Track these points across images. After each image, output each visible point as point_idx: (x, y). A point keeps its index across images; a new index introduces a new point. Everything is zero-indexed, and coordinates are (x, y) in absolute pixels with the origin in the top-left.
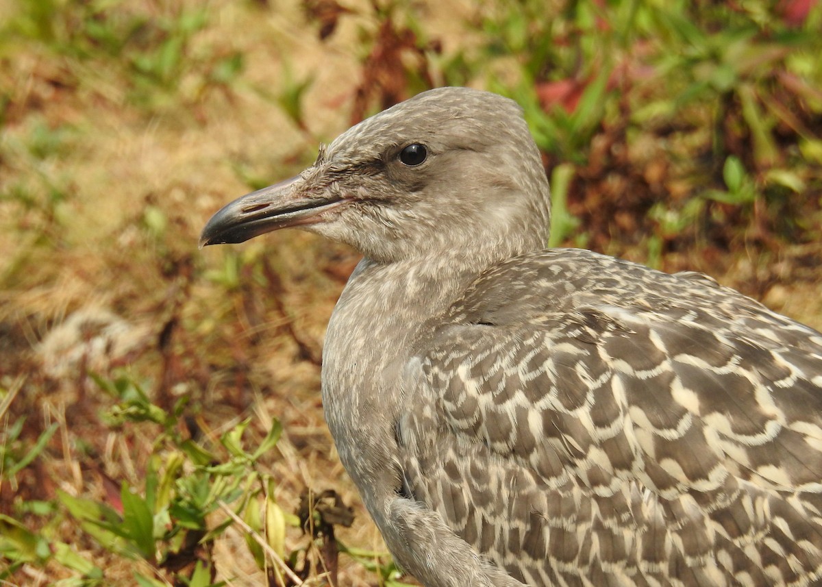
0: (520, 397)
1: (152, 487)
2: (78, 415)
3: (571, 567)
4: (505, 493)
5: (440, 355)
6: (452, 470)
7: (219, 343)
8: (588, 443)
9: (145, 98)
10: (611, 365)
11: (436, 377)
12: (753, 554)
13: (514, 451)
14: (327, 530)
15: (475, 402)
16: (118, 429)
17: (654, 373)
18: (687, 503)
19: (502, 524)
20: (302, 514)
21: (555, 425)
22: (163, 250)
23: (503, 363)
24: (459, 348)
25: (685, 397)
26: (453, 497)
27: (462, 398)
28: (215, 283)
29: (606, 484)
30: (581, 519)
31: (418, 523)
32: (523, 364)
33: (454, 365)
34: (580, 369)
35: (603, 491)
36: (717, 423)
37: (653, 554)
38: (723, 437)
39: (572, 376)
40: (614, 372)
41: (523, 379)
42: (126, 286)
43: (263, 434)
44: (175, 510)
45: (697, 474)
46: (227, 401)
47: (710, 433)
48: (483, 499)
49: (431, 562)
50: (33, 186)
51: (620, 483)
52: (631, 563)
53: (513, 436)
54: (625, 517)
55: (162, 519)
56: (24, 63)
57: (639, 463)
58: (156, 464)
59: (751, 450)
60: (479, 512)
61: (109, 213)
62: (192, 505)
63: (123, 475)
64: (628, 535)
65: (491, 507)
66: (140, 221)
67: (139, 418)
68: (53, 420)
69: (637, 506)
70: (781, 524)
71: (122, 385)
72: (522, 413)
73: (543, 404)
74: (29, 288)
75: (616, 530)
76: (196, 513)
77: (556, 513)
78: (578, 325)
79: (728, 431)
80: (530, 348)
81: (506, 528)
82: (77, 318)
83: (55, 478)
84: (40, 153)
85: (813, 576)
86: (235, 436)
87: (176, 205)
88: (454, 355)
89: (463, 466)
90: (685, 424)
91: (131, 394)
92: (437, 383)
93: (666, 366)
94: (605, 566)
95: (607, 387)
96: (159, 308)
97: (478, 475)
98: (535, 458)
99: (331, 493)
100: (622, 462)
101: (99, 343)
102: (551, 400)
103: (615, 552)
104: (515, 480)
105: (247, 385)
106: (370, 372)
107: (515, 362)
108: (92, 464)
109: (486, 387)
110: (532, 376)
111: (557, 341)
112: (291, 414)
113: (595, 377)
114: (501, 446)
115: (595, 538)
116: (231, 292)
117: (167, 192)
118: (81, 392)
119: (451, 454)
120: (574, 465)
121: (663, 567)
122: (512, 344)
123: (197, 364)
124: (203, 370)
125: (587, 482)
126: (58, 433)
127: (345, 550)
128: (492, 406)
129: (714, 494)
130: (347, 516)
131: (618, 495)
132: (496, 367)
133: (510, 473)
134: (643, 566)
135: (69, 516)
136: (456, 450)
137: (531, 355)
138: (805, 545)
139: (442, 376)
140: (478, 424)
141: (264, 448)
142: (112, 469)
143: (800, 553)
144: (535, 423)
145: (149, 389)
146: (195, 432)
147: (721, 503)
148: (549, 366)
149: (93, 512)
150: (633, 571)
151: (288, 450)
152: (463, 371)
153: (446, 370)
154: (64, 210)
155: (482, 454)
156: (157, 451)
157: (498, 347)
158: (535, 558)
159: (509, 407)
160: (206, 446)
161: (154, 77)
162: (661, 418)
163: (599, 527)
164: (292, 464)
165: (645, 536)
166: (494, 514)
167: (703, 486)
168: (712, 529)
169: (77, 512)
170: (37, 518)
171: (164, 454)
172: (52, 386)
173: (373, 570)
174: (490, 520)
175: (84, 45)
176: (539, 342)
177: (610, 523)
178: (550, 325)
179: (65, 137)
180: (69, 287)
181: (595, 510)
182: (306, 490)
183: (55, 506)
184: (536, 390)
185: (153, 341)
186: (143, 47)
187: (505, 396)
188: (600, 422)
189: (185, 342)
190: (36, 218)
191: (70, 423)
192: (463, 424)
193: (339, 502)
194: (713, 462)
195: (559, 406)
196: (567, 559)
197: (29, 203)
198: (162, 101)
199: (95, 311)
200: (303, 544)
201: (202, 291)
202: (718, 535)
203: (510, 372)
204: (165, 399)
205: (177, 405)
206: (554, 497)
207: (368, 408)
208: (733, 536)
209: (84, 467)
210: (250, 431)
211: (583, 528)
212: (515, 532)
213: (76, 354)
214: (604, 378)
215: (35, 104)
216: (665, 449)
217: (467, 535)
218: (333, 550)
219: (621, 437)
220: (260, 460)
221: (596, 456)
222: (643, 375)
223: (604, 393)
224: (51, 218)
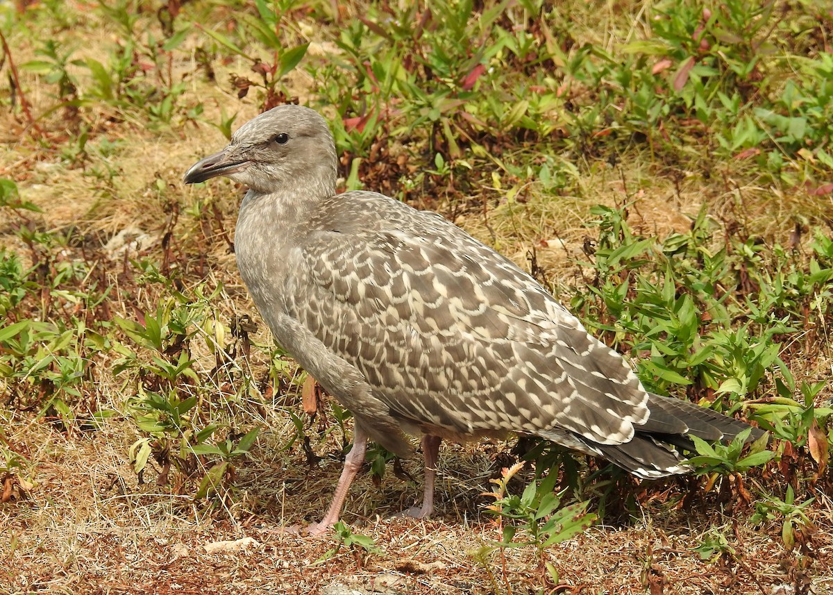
0: (353, 275)
1: (160, 314)
2: (124, 279)
3: (370, 363)
4: (340, 321)
5: (312, 249)
6: (313, 306)
7: (192, 244)
8: (388, 303)
9: (155, 127)
10: (402, 266)
11: (310, 259)
12: (464, 372)
13: (347, 300)
14: (244, 334)
15: (330, 273)
16: (144, 286)
17: (424, 273)
18: (434, 340)
19: (337, 335)
20: (233, 327)
21: (371, 292)
22: (164, 199)
23: (345, 255)
24: (321, 245)
25: (440, 288)
26: (312, 319)
27: (323, 270)
28: (189, 214)
29: (395, 325)
30: (378, 341)
31: (297, 328)
32: (356, 258)
33: (319, 253)
34: (386, 266)
35: (392, 328)
36: (456, 303)
37: (414, 363)
38: (458, 310)
39: (382, 269)
40: (404, 270)
41: (356, 266)
42: (146, 217)
43: (213, 288)
44: (171, 325)
45: (444, 327)
46: (196, 272)
47: (451, 307)
48: (329, 322)
49: (303, 348)
50: (102, 169)
51: (402, 325)
52: (402, 366)
53: (348, 294)
54: (402, 342)
55: (165, 330)
56: (98, 110)
57: (413, 318)
58: (162, 303)
59: (473, 318)
60: (325, 328)
61: (138, 182)
62: (179, 323)
63: (146, 308)
64: (402, 351)
65: (332, 326)
66: (154, 185)
67: (153, 281)
68: (112, 282)
69: (409, 338)
70: (482, 360)
71: (145, 265)
72: (354, 284)
73: (366, 280)
74: (100, 218)
75: (396, 348)
76: (181, 327)
77: (365, 335)
78: (384, 242)
79: (461, 307)
80: (359, 250)
81: (339, 337)
82: (123, 232)
83: (113, 309)
84: (105, 153)
85: (493, 389)
86: (200, 289)
87: (170, 178)
88: (319, 249)
89: (320, 304)
90: (439, 301)
91: (149, 269)
92: (311, 262)
93: (429, 270)
94: (388, 365)
95: (400, 277)
96: (163, 227)
97: (327, 310)
98: (359, 306)
99: (246, 317)
100: (405, 315)
101: (134, 244)
102: (370, 279)
103: (394, 359)
104: (346, 315)
105: (205, 264)
106: (271, 253)
107: (351, 256)
108: (131, 302)
109: (336, 267)
110: (361, 265)
111: (373, 249)
112: (227, 278)
113: (394, 271)
114: (341, 297)
115: (385, 350)
116: (197, 219)
117: (166, 171)
118: (125, 268)
119: (313, 298)
120: (379, 313)
121: (418, 370)
122: (348, 246)
123: (181, 254)
124: (184, 257)
125: (385, 323)
126: (114, 289)
127: (253, 344)
128: (339, 276)
129: (449, 338)
130: (254, 328)
131: (400, 331)
132: (341, 257)
133: (344, 312)
134: (408, 368)
135: (120, 329)
136: (317, 296)
137: (359, 254)
138: (492, 372)
139: (313, 259)
140: (330, 284)
141: (214, 295)
142: (140, 305)
143: (489, 377)
144: (361, 290)
145: (158, 267)
146: (180, 287)
147: (451, 343)
148: (369, 261)
149: (131, 326)
150: (402, 370)
151: (225, 296)
152: (324, 257)
153: (315, 256)
154: (116, 180)
155: (331, 300)
156: (162, 296)
157: (341, 246)
158: (352, 355)
159: (348, 279)
160: (186, 293)
161: (160, 116)
162: (427, 297)
163: (387, 345)
164: (227, 303)
165: (410, 354)
166: (334, 330)
167: (445, 333)
168: (446, 356)
169: (123, 327)
170: (106, 329)
171: (166, 298)
172: (112, 265)
173: (267, 353)
174: (331, 332)
175: (126, 100)
176: (363, 247)
177: (393, 344)
178: (369, 239)
179: (117, 145)
180: (119, 218)
181: (387, 336)
182: (235, 315)
183: (113, 323)
184: (363, 273)
185: (160, 243)
186: (155, 102)
187: (345, 273)
188: (396, 295)
189: (175, 244)
190: (103, 184)
191: (120, 283)
192: (323, 283)
193: (250, 321)
194: (452, 322)
195: (375, 284)
196: (370, 359)
197: (100, 177)
198: (163, 128)
199: (131, 229)
200: (233, 341)
201: (183, 219)
202: (448, 359)
203: (349, 261)
204: (166, 271)
205: (171, 274)
206: (366, 327)
207: (272, 270)
208: (456, 361)
209: (127, 305)
210: (207, 286)
211: (379, 345)
212: (343, 341)
213: (123, 250)
214: (398, 273)
215: (103, 129)
216: (428, 313)
217: (319, 336)
218: (247, 344)
219: (406, 303)
220: (213, 301)
221: (392, 310)
222: (418, 273)
223: (399, 280)
224: (110, 184)
